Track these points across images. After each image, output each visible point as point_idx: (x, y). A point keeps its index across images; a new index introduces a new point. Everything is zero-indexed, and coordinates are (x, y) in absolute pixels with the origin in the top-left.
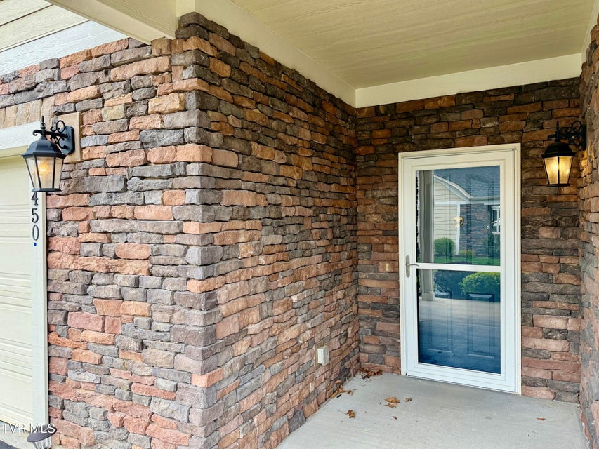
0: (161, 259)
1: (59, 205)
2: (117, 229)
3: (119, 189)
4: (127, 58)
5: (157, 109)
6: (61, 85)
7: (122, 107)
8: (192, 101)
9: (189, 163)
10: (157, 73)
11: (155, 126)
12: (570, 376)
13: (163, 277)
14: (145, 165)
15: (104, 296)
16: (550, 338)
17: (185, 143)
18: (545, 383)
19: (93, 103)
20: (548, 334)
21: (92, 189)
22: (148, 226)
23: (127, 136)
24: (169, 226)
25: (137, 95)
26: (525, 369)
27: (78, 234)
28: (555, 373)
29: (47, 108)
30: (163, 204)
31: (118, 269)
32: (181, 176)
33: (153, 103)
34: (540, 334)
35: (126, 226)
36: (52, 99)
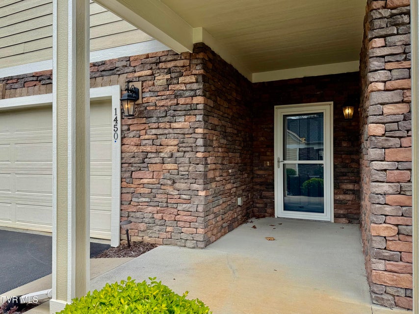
0: (184, 145)
1: (129, 123)
2: (161, 133)
3: (163, 115)
4: (169, 59)
5: (183, 82)
6: (131, 69)
7: (165, 80)
8: (200, 79)
9: (198, 104)
10: (183, 66)
11: (182, 88)
12: (356, 211)
13: (185, 152)
14: (176, 105)
15: (154, 162)
16: (347, 194)
17: (196, 96)
18: (345, 216)
19: (149, 78)
20: (346, 192)
21: (149, 116)
22: (178, 131)
23: (168, 93)
24: (189, 131)
25: (173, 75)
26: (336, 210)
27: (140, 136)
28: (349, 210)
29: (123, 78)
30: (185, 121)
31: (161, 150)
32: (194, 110)
33: (181, 79)
34: (343, 193)
35: (166, 131)
36: (126, 75)
